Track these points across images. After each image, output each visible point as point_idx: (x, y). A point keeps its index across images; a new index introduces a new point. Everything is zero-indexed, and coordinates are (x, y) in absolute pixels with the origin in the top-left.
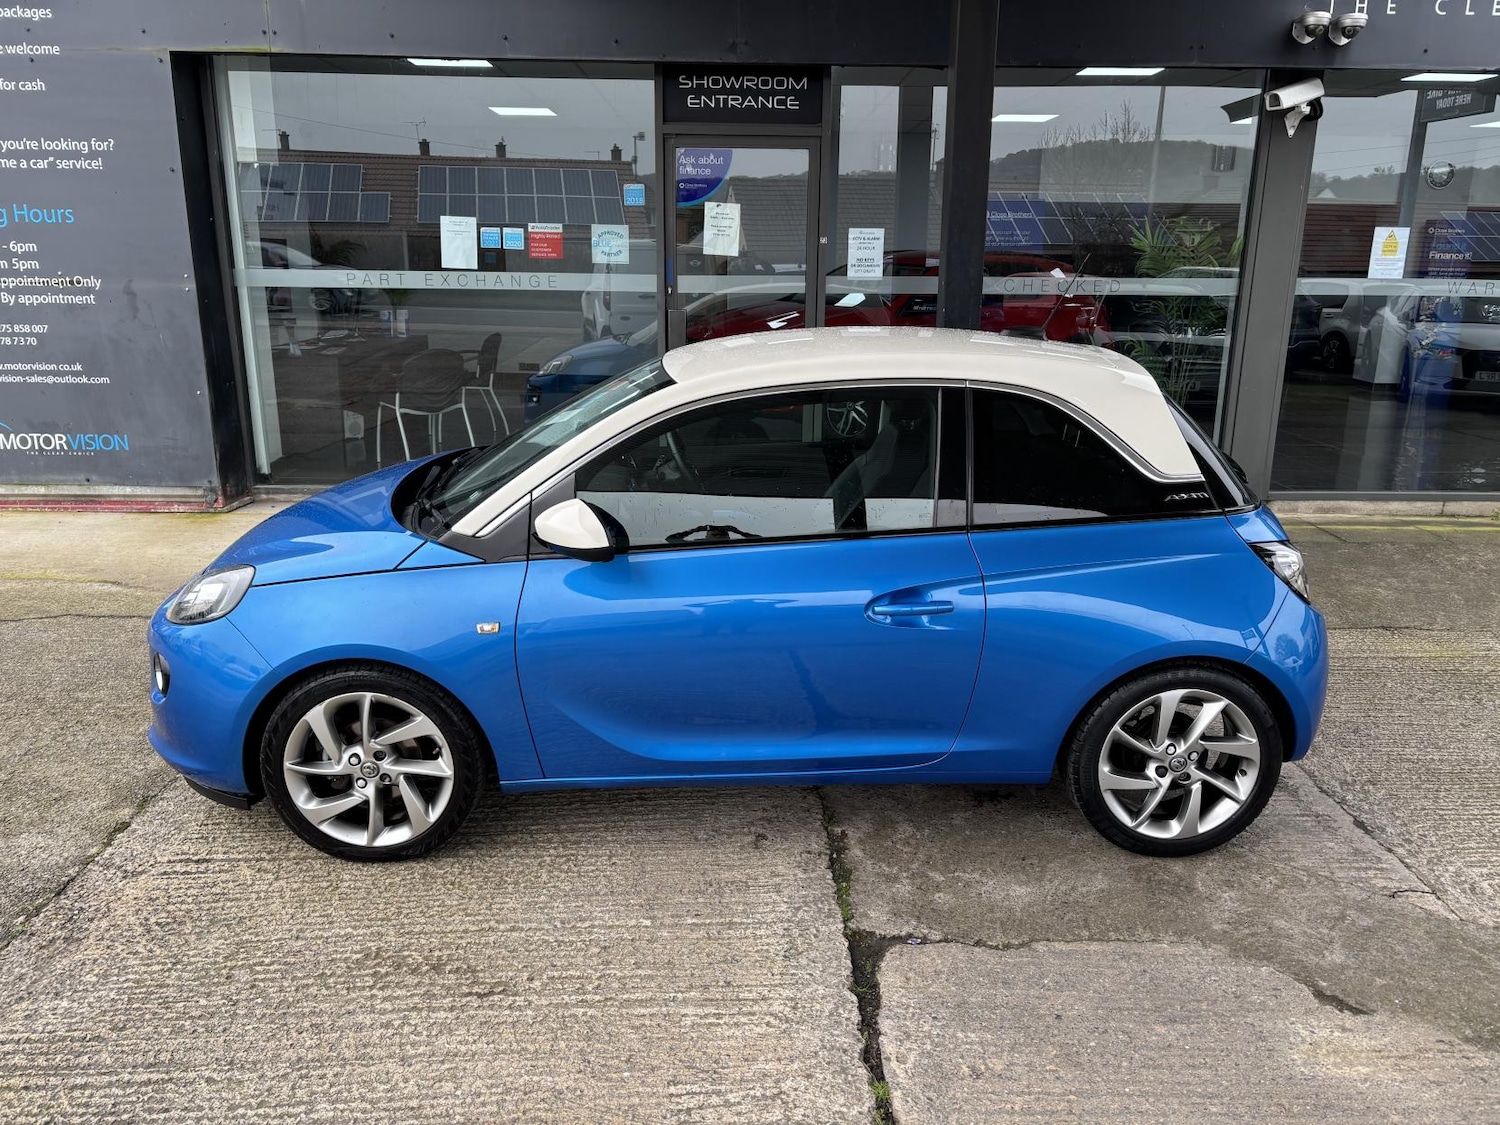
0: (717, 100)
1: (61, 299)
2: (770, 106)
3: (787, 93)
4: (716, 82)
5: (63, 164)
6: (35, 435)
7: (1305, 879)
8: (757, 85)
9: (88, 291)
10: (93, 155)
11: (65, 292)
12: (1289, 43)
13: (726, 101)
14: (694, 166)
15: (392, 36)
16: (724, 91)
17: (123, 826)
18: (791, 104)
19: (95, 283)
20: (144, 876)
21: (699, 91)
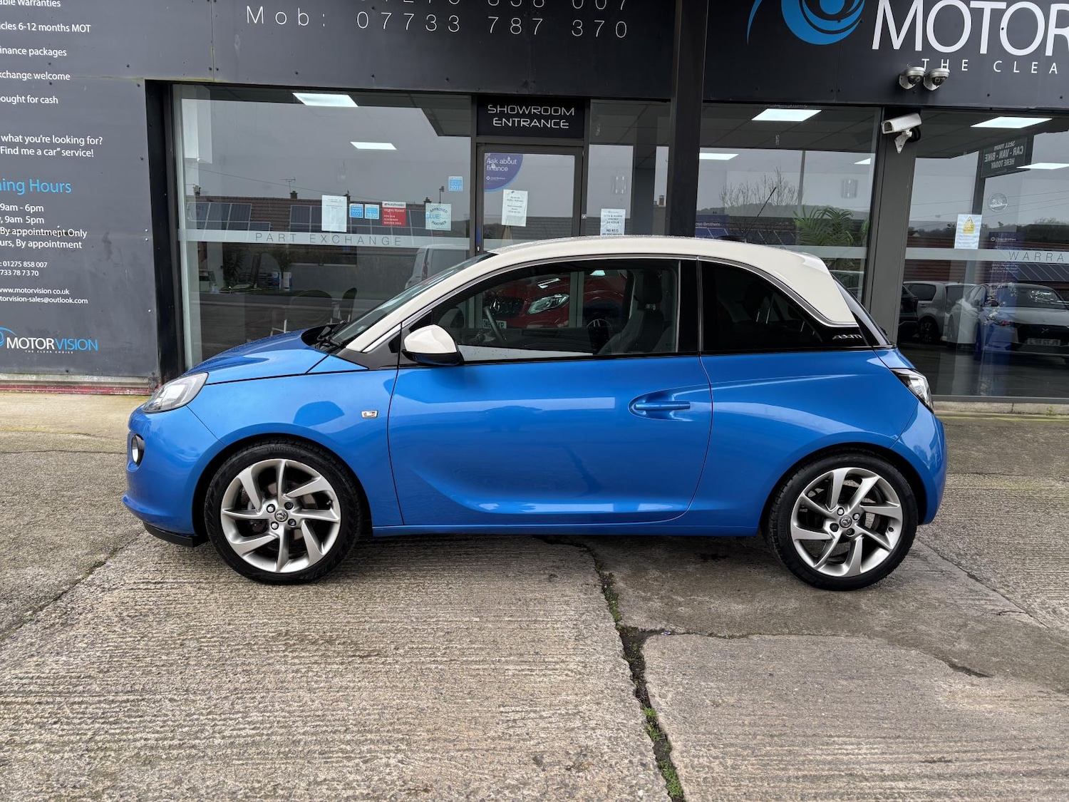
0: (514, 122)
1: (58, 244)
2: (549, 126)
3: (561, 117)
4: (513, 109)
5: (66, 153)
6: (32, 339)
7: (937, 604)
8: (540, 112)
9: (77, 239)
10: (87, 147)
11: (61, 240)
12: (897, 89)
13: (519, 122)
14: (497, 165)
15: (297, 73)
16: (518, 115)
17: (101, 564)
18: (563, 125)
19: (83, 234)
20: (117, 591)
21: (501, 116)
